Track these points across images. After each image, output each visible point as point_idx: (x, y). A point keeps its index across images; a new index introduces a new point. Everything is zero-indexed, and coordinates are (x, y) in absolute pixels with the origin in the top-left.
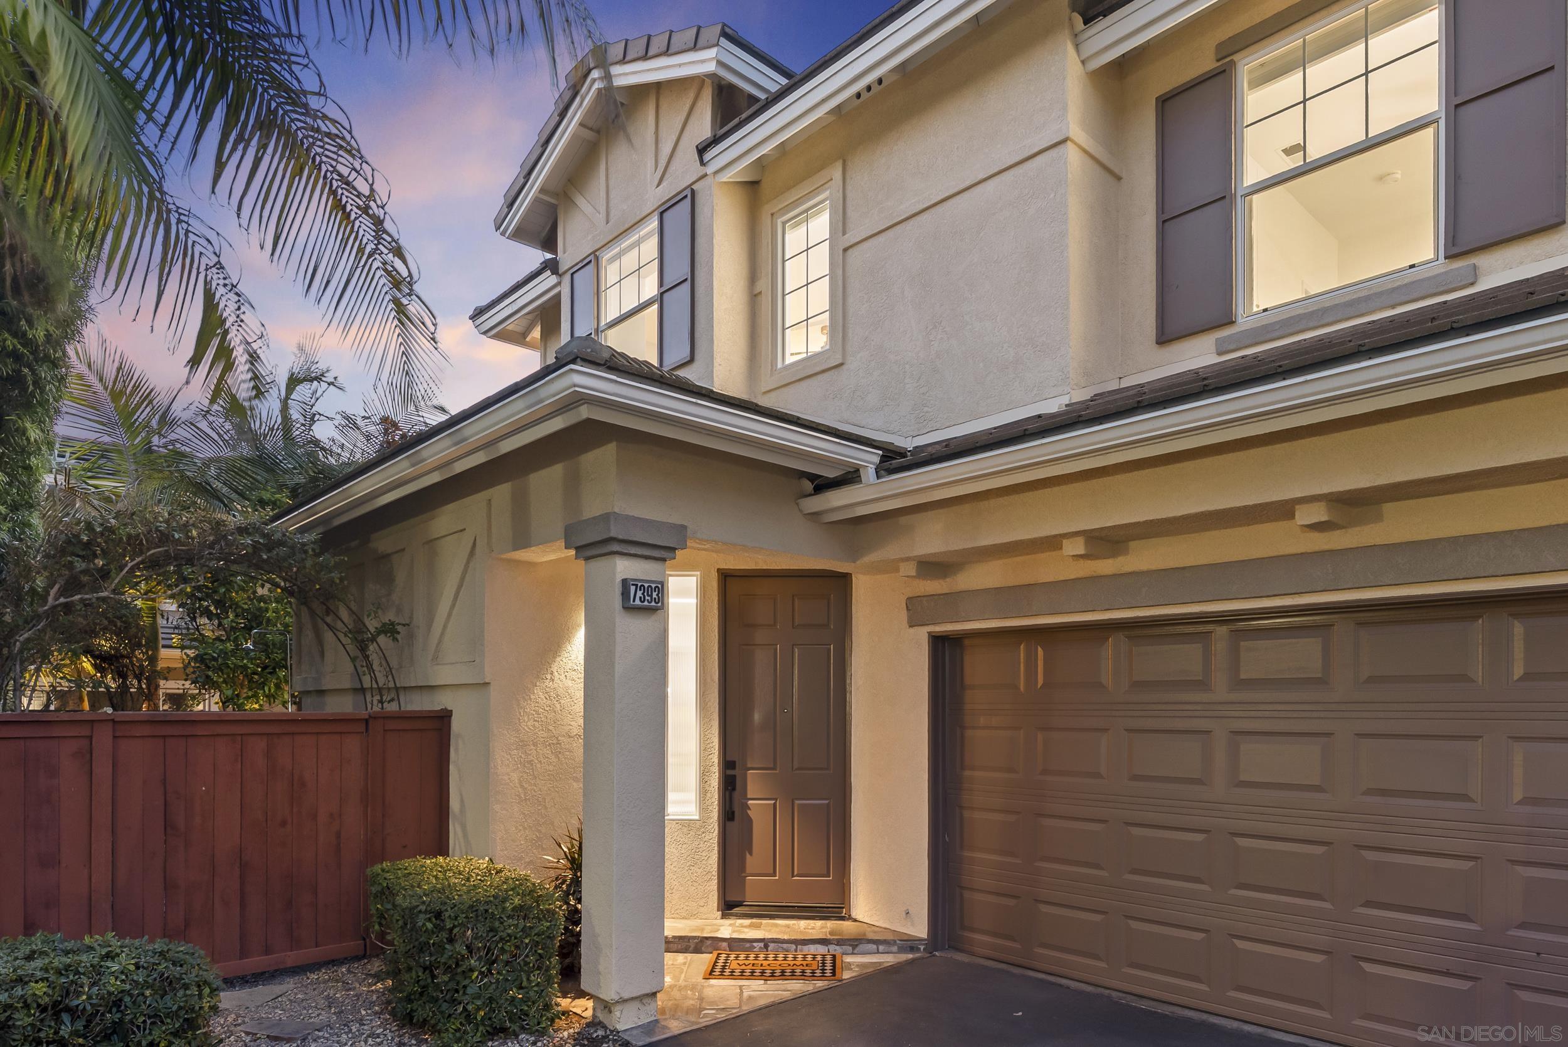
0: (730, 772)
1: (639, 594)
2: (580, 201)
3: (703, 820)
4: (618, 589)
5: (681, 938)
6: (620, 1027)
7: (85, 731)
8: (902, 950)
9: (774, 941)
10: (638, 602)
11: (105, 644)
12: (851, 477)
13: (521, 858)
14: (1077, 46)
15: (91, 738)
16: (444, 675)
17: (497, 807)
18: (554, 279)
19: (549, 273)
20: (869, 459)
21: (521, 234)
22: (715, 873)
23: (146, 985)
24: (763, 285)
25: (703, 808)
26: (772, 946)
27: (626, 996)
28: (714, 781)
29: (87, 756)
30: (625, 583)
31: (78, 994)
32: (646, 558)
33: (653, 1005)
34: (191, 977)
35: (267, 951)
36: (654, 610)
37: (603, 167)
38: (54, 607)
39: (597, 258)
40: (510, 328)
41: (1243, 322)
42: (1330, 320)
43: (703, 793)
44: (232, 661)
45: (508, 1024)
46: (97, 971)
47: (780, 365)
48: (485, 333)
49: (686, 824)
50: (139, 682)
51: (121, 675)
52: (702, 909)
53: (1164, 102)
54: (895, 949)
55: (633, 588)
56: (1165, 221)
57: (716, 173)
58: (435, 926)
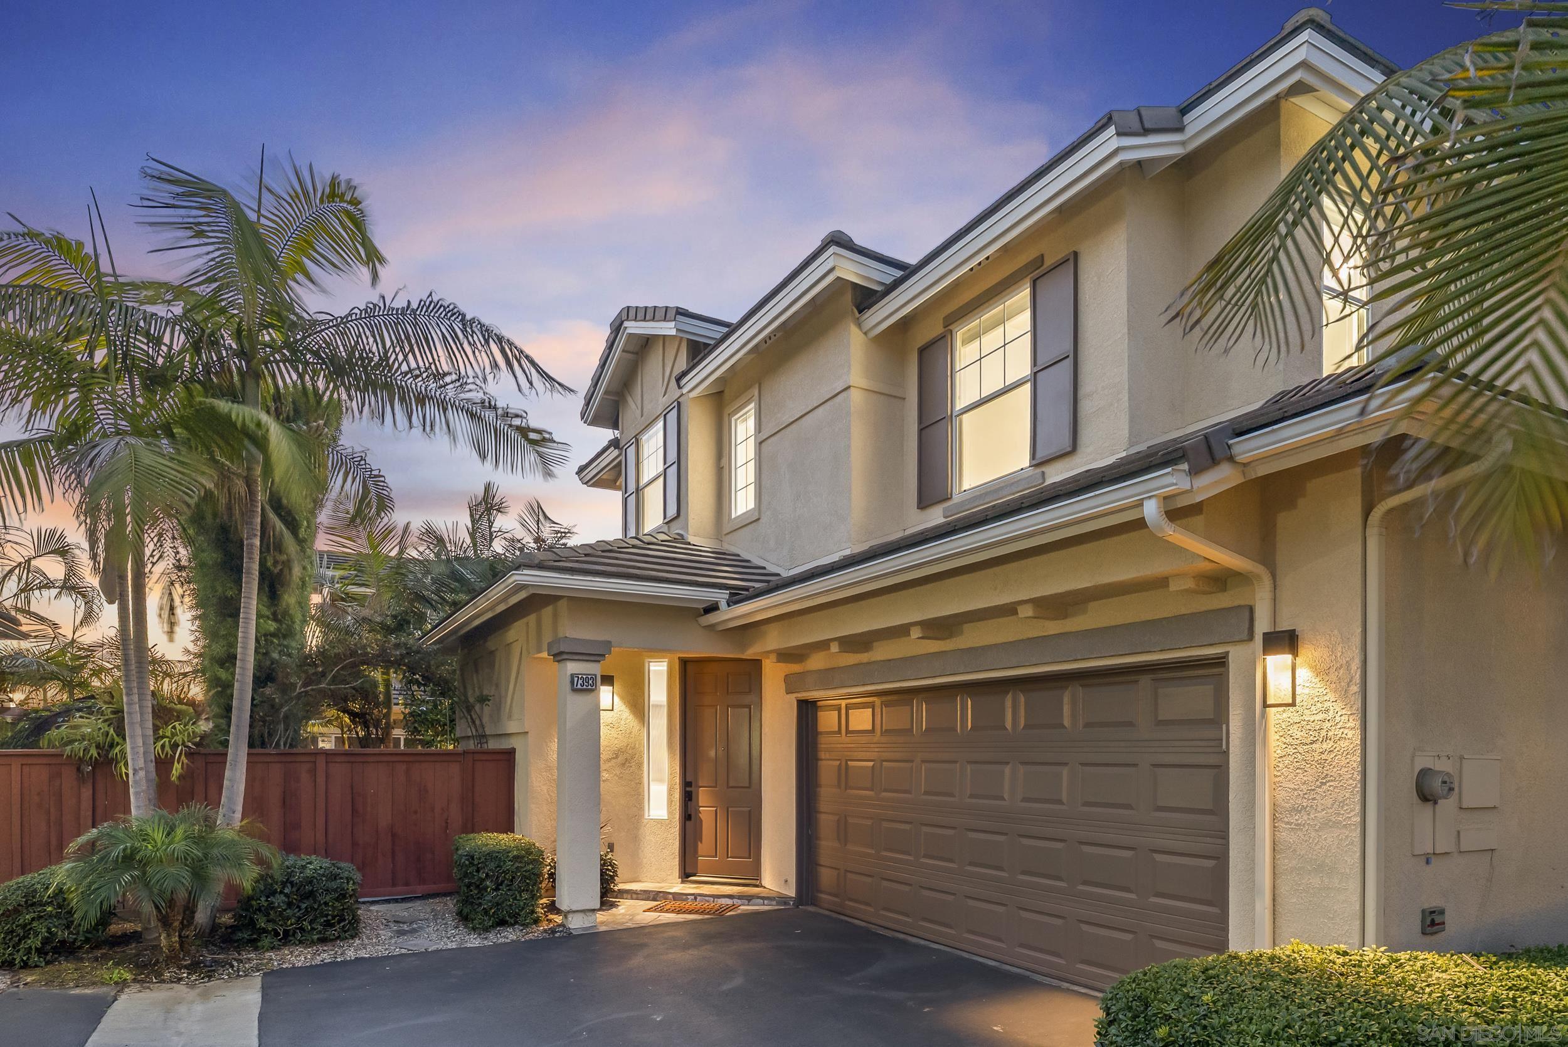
0: (688, 789)
1: (580, 682)
2: (629, 399)
3: (670, 820)
4: (568, 679)
5: (645, 891)
6: (571, 926)
7: (312, 759)
8: (778, 904)
9: (700, 895)
10: (579, 686)
11: (356, 707)
12: (712, 608)
13: (548, 838)
14: (859, 326)
15: (315, 762)
16: (512, 727)
17: (533, 806)
18: (616, 452)
19: (613, 448)
20: (721, 596)
21: (596, 421)
22: (677, 854)
23: (323, 875)
24: (724, 461)
25: (670, 813)
26: (699, 898)
27: (574, 909)
28: (677, 795)
29: (313, 772)
30: (572, 676)
31: (294, 876)
32: (587, 661)
33: (593, 917)
34: (346, 874)
35: (407, 884)
36: (592, 691)
37: (639, 378)
38: (299, 693)
39: (637, 441)
40: (604, 477)
41: (956, 498)
42: (988, 500)
43: (670, 802)
44: (431, 716)
45: (507, 918)
46: (304, 867)
47: (733, 516)
48: (586, 483)
49: (660, 822)
50: (377, 731)
51: (366, 726)
52: (670, 877)
53: (922, 351)
54: (774, 903)
55: (576, 679)
56: (921, 431)
57: (690, 391)
58: (470, 863)
